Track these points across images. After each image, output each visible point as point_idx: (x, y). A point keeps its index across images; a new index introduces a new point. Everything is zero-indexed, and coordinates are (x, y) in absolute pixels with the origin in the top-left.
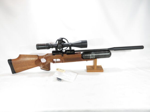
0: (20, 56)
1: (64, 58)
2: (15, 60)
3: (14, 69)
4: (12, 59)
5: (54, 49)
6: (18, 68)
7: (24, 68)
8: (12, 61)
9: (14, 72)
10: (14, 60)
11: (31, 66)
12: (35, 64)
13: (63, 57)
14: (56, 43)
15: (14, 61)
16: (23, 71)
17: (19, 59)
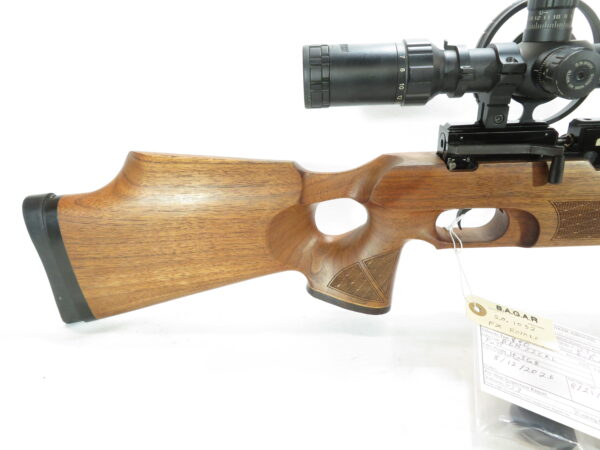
0: (137, 167)
1: (555, 205)
2: (88, 207)
3: (82, 283)
4: (58, 192)
5: (465, 110)
6: (115, 281)
7: (162, 276)
8: (63, 216)
9: (76, 308)
10: (79, 201)
11: (225, 269)
12: (271, 244)
13: (549, 190)
14: (485, 42)
15: (78, 213)
16: (138, 307)
17: (124, 197)
